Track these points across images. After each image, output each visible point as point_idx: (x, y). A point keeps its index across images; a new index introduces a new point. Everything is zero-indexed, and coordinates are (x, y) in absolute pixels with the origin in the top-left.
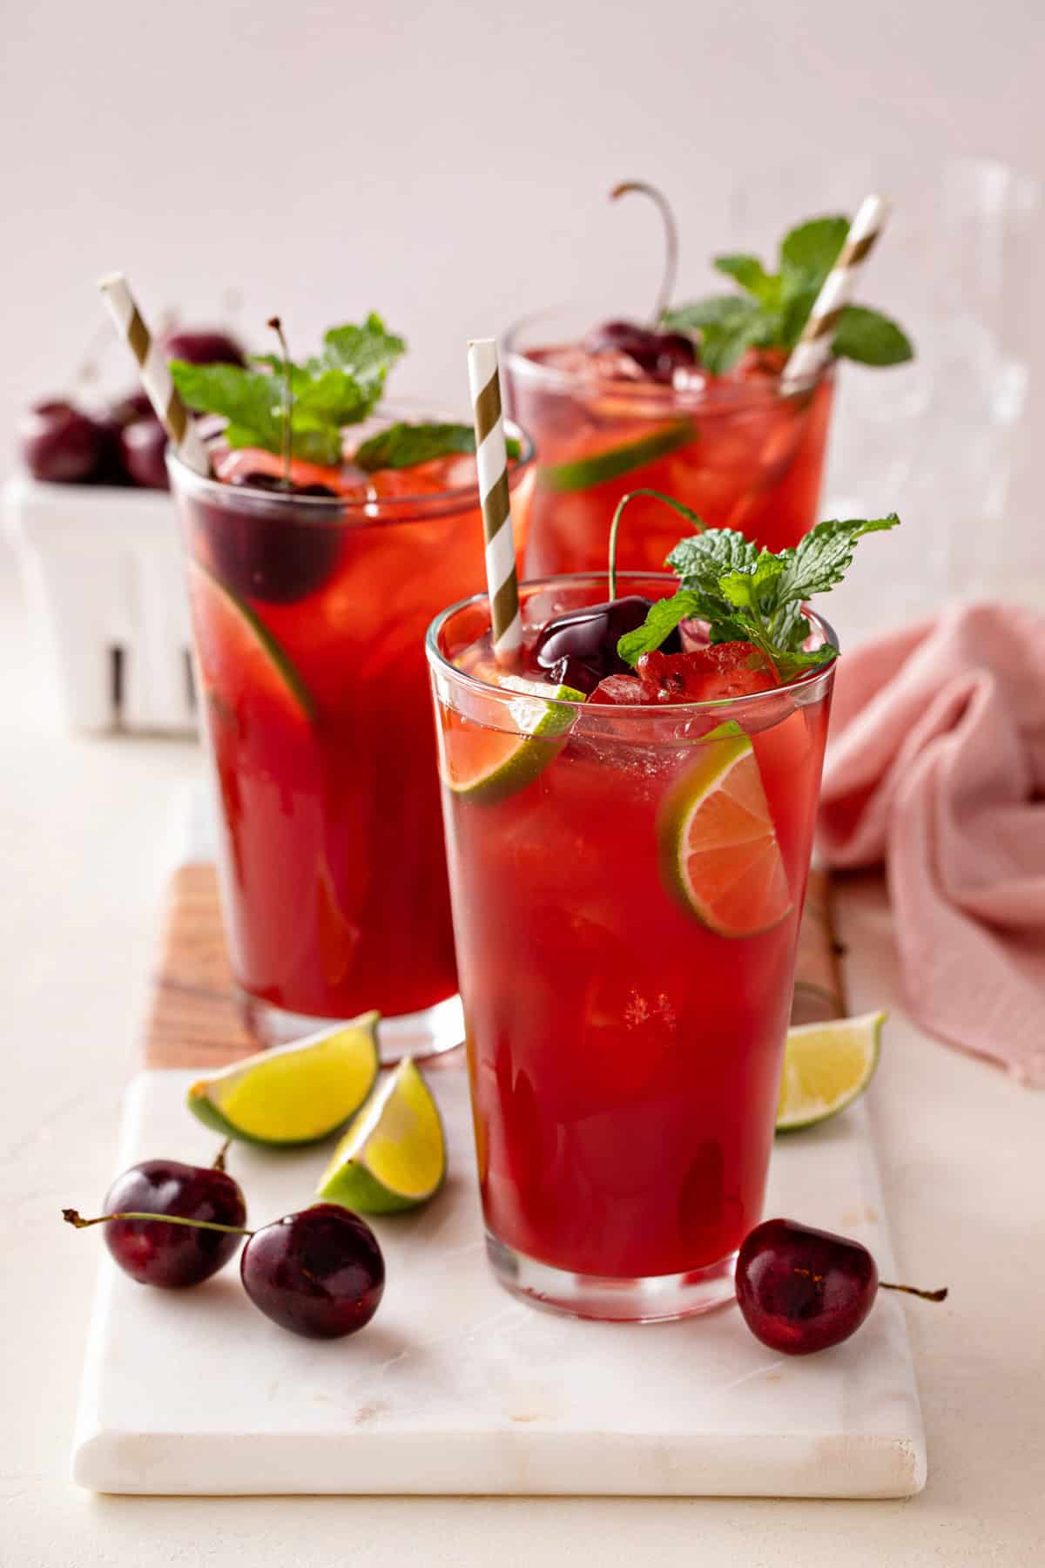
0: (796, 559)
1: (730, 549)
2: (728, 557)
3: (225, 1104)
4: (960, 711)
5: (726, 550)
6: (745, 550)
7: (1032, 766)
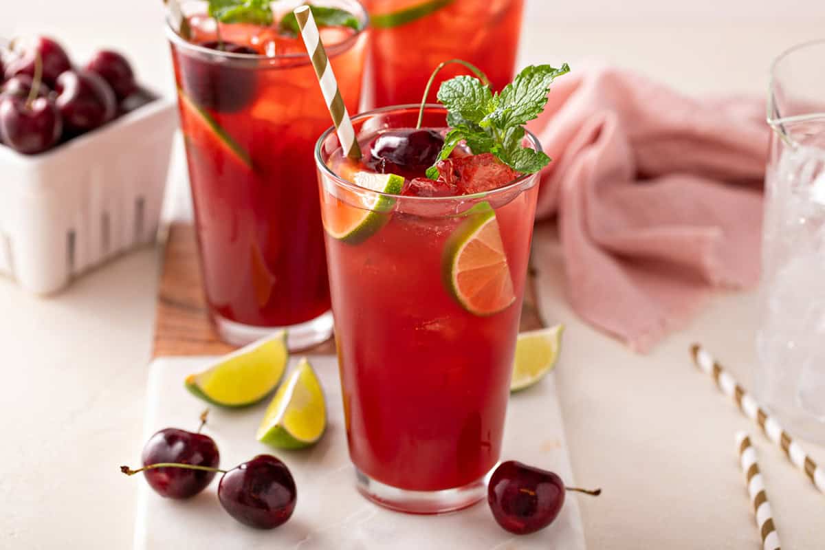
0: (513, 92)
1: (474, 90)
2: (474, 95)
3: (205, 386)
4: (597, 135)
5: (471, 90)
6: (483, 90)
7: (637, 158)
